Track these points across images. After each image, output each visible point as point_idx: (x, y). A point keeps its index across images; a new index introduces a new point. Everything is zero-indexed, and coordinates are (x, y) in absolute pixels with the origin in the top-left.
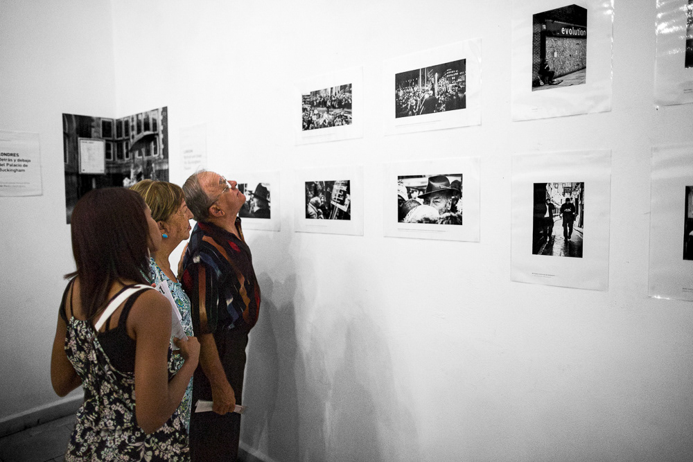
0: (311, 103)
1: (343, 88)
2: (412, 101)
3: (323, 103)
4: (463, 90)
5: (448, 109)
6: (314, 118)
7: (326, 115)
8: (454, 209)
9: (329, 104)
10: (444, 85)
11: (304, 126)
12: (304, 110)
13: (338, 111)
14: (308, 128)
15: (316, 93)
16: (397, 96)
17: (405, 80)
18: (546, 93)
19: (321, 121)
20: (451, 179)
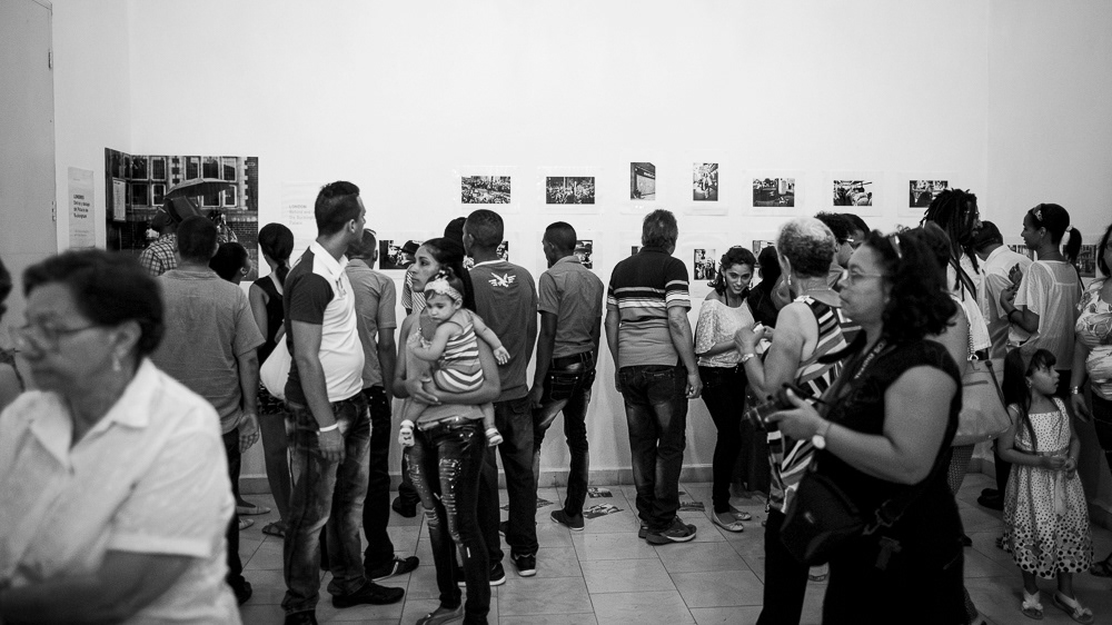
0: (473, 185)
1: (503, 178)
2: (559, 195)
3: (484, 186)
4: (593, 194)
5: (583, 203)
6: (475, 195)
7: (486, 195)
8: (587, 260)
9: (489, 187)
10: (582, 190)
11: (463, 200)
12: (463, 188)
13: (498, 193)
14: (468, 202)
15: (477, 178)
16: (548, 190)
17: (553, 182)
18: (637, 201)
19: (481, 199)
20: (585, 243)
